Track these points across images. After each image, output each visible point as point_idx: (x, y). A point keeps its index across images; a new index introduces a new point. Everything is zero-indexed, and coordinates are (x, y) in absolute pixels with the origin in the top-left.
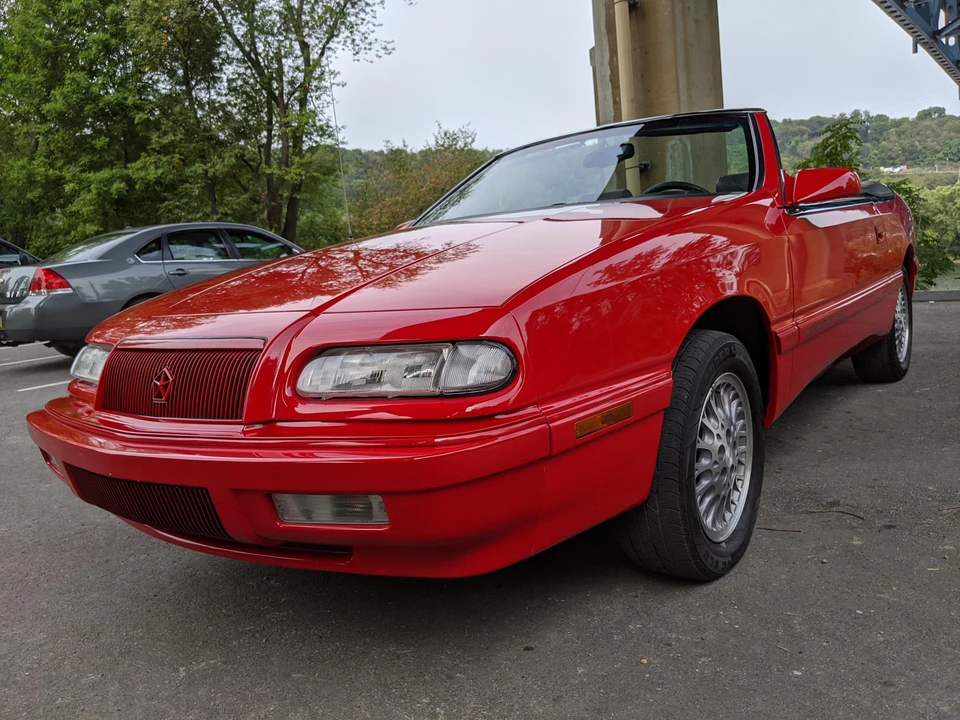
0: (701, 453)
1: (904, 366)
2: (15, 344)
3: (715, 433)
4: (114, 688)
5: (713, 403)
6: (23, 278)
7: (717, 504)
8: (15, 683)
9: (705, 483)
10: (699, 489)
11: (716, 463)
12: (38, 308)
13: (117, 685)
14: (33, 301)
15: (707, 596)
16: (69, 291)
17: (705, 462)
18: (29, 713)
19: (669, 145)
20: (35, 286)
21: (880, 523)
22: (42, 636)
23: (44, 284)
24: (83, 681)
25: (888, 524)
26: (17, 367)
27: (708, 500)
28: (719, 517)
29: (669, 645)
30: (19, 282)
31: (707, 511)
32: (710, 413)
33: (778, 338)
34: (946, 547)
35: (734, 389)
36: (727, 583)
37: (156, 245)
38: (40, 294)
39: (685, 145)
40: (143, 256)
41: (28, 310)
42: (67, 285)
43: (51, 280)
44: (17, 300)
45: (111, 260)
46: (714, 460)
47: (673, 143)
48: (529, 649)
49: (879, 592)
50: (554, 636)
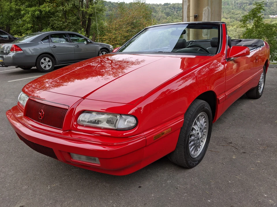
0: (191, 136)
1: (260, 94)
2: (7, 66)
3: (196, 129)
4: (31, 191)
5: (197, 121)
6: (8, 47)
7: (196, 148)
8: (6, 187)
9: (192, 143)
10: (190, 145)
11: (196, 137)
12: (13, 56)
13: (32, 190)
14: (12, 54)
15: (190, 173)
16: (22, 52)
17: (192, 138)
18: (9, 197)
19: (204, 10)
20: (12, 49)
21: (242, 151)
22: (13, 172)
23: (14, 49)
24: (23, 188)
25: (244, 151)
26: (8, 72)
27: (193, 147)
28: (196, 150)
29: (177, 188)
30: (7, 48)
31: (192, 150)
32: (195, 124)
33: (219, 100)
34: (258, 161)
35: (204, 116)
36: (196, 169)
37: (47, 38)
38: (13, 52)
39: (209, 10)
40: (43, 41)
41: (11, 57)
42: (21, 50)
43: (17, 48)
44: (7, 54)
45: (34, 43)
46: (195, 137)
47: (205, 9)
48: (140, 187)
49: (237, 176)
50: (147, 183)
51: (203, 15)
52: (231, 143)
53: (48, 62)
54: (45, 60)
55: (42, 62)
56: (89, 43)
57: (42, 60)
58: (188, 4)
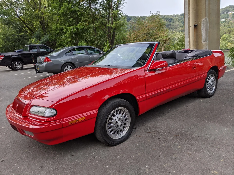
0: (111, 123)
1: (211, 94)
2: (42, 72)
3: (115, 119)
5: (115, 113)
6: (43, 58)
7: (117, 132)
9: (112, 128)
10: (110, 129)
11: (115, 125)
12: (45, 65)
13: (13, 152)
14: (45, 64)
17: (112, 125)
20: (45, 61)
21: (158, 137)
22: (9, 142)
24: (9, 151)
25: (160, 137)
26: (44, 76)
27: (113, 131)
33: (138, 99)
37: (70, 51)
38: (46, 63)
40: (67, 54)
41: (44, 66)
42: (51, 61)
43: (48, 60)
44: (42, 64)
45: (60, 55)
47: (203, 19)
48: (73, 155)
49: (139, 153)
50: (79, 153)
51: (202, 24)
53: (70, 69)
54: (68, 67)
55: (65, 69)
56: (101, 53)
57: (66, 68)
58: (188, 17)
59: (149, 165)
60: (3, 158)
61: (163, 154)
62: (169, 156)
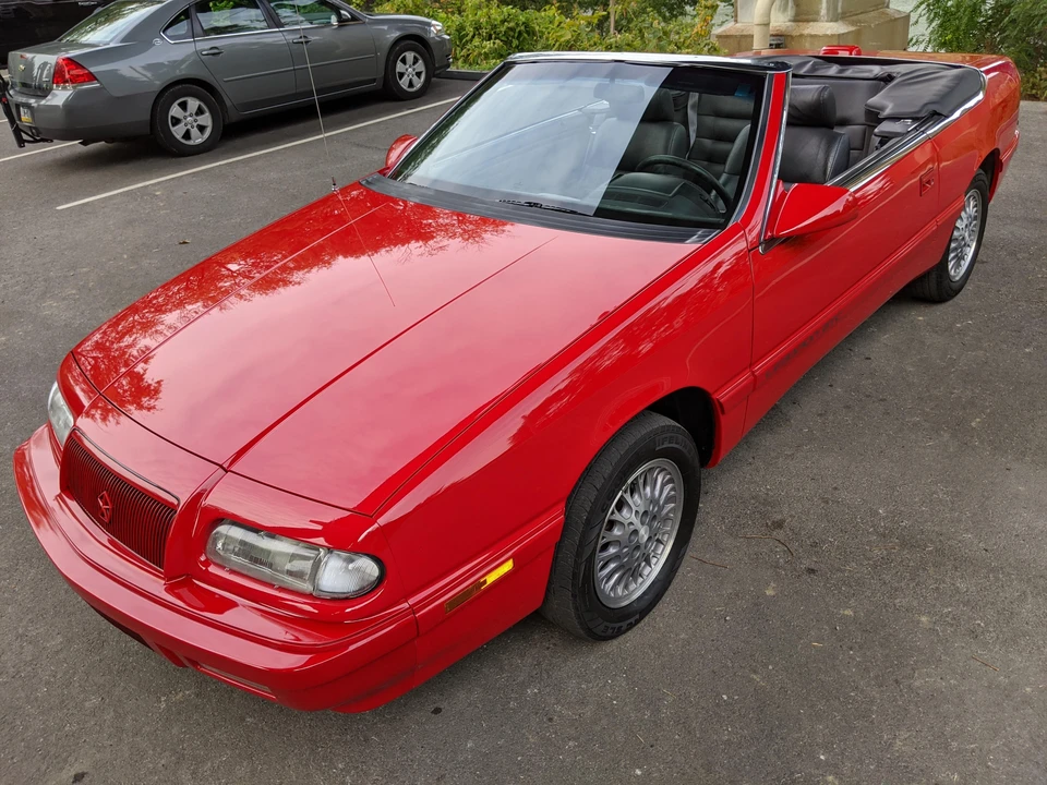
0: (605, 546)
1: (957, 284)
3: (634, 508)
4: (109, 716)
5: (626, 496)
6: (45, 64)
7: (631, 572)
8: (36, 699)
9: (612, 566)
10: (603, 574)
11: (626, 547)
12: (66, 105)
13: (112, 714)
14: (60, 96)
16: (96, 84)
17: (612, 550)
18: (45, 739)
20: (59, 77)
21: (806, 563)
22: (60, 639)
23: (67, 76)
24: (87, 704)
25: (812, 567)
27: (616, 576)
28: (635, 576)
30: (42, 68)
31: (615, 586)
32: (622, 505)
33: (721, 404)
34: (846, 612)
35: (659, 468)
36: (631, 640)
37: (186, 15)
38: (64, 88)
40: (169, 32)
41: (57, 106)
42: (91, 77)
43: (76, 72)
44: (43, 92)
45: (138, 39)
46: (622, 545)
48: (437, 711)
49: (755, 672)
50: (462, 695)
52: (779, 525)
53: (197, 114)
54: (184, 106)
55: (172, 117)
56: (348, 20)
57: (175, 111)
59: (827, 747)
60: (71, 759)
61: (867, 670)
62: (897, 681)
